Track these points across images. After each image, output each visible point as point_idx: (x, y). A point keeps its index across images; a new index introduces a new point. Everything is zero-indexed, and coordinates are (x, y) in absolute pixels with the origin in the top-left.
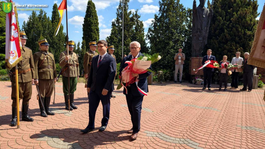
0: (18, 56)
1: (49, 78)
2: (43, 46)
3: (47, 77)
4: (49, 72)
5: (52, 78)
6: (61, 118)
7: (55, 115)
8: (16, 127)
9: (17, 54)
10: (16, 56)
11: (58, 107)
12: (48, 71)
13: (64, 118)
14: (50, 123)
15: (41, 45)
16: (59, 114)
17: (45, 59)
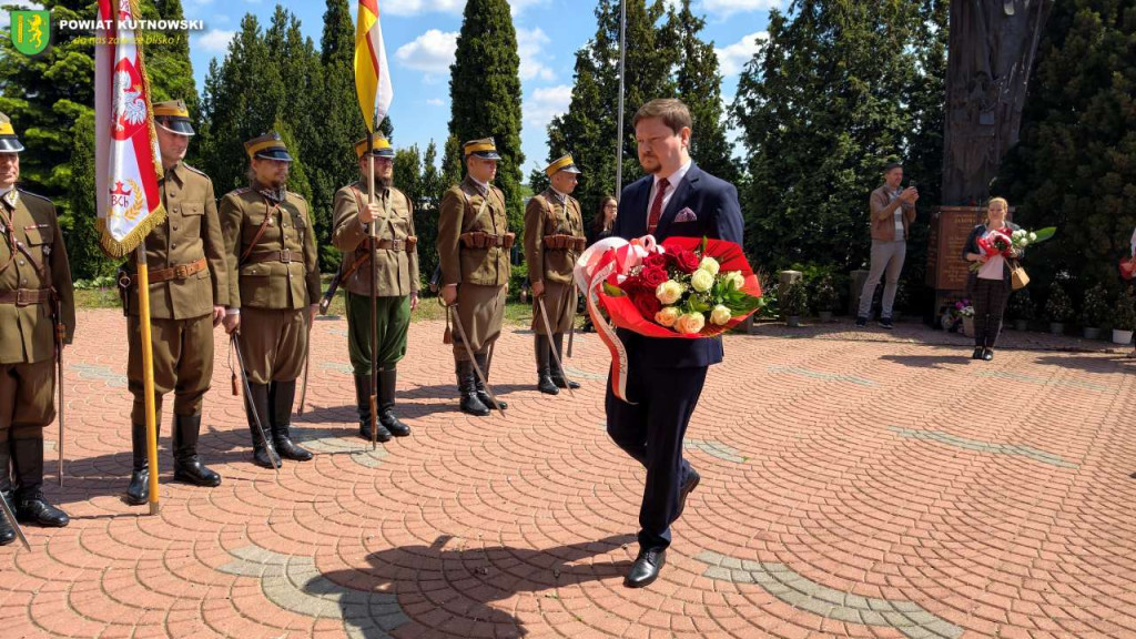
0: (145, 203)
1: (284, 304)
2: (263, 162)
3: (277, 299)
4: (284, 279)
5: (298, 303)
6: (337, 473)
7: (314, 458)
8: (145, 508)
9: (144, 196)
10: (138, 206)
11: (329, 425)
12: (282, 275)
13: (347, 477)
14: (290, 496)
15: (256, 157)
16: (332, 454)
17: (271, 221)
